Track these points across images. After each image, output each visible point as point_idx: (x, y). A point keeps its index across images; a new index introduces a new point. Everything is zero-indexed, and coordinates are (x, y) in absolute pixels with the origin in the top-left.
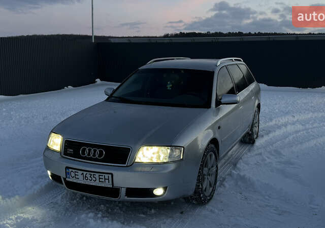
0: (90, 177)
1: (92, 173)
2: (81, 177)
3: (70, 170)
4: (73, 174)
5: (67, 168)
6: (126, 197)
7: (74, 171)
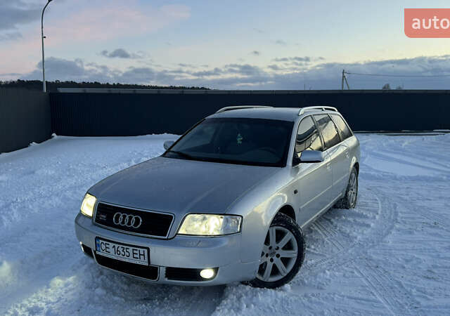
0: (123, 251)
1: (125, 247)
2: (112, 251)
3: (101, 241)
4: (103, 247)
5: (97, 238)
6: (166, 279)
7: (105, 242)
